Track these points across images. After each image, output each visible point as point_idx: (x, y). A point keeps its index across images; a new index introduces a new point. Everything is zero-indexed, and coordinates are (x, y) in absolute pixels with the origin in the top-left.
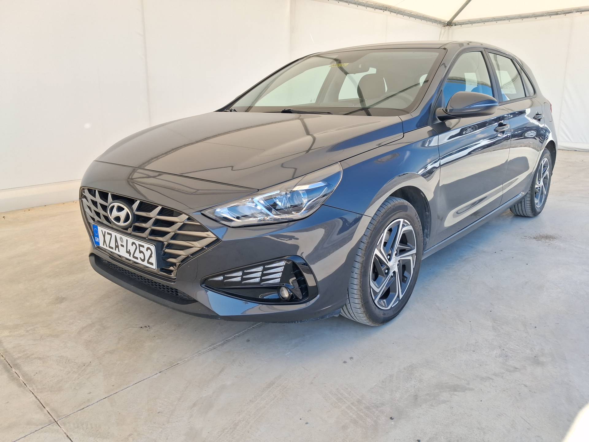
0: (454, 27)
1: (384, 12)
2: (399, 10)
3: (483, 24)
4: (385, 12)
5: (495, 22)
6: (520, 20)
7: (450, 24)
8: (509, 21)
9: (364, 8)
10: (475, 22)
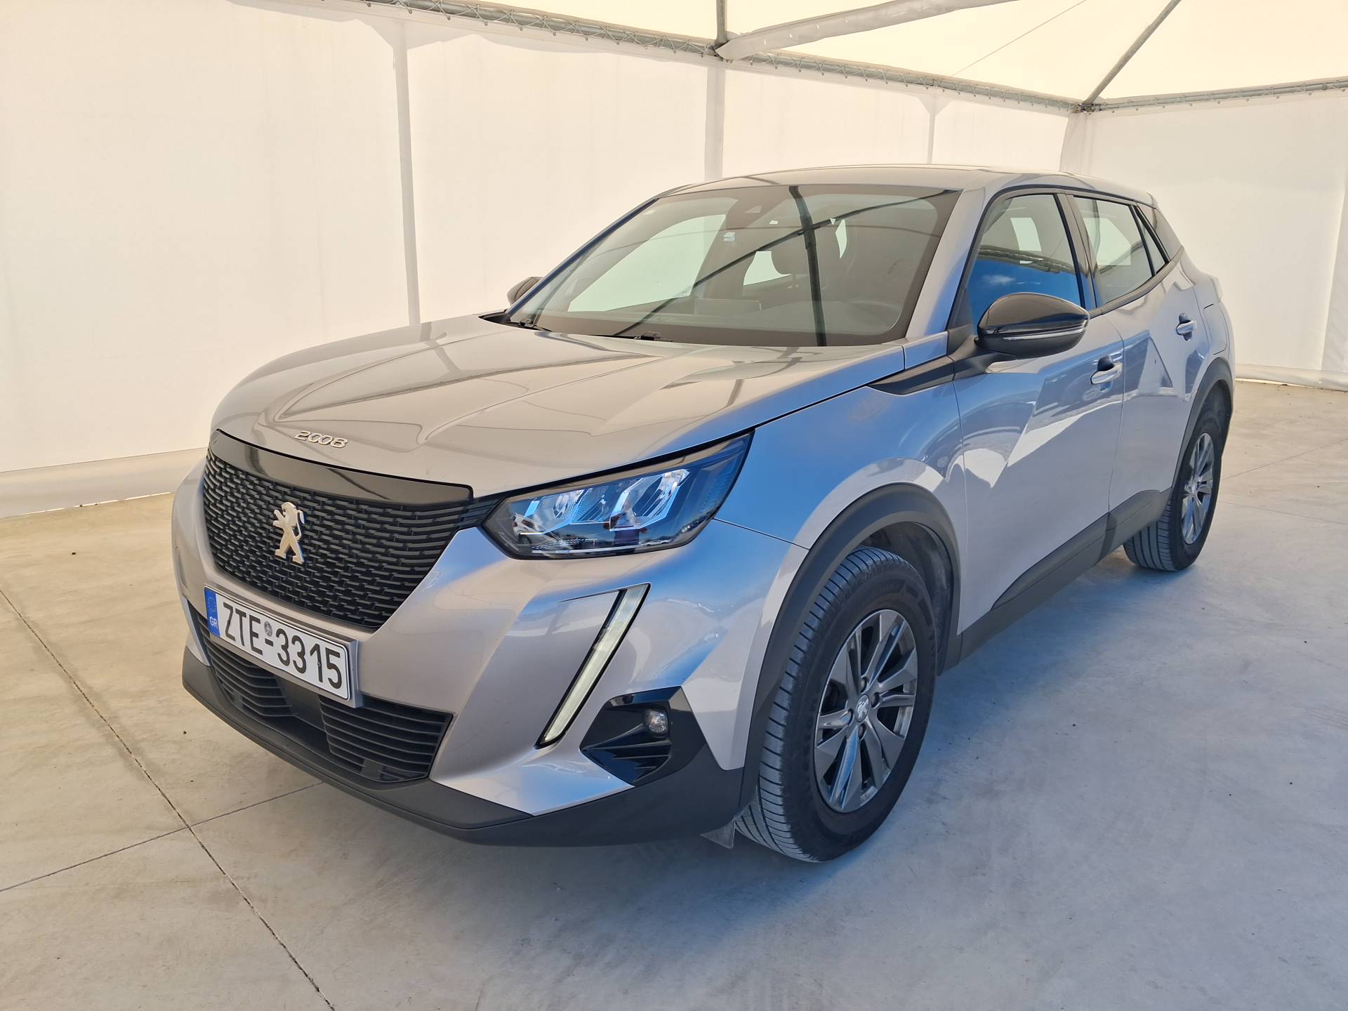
0: (1097, 114)
1: (927, 88)
2: (964, 84)
3: (1160, 108)
4: (931, 88)
5: (1186, 105)
6: (1242, 101)
7: (1088, 107)
8: (1219, 103)
9: (882, 83)
10: (1143, 103)
